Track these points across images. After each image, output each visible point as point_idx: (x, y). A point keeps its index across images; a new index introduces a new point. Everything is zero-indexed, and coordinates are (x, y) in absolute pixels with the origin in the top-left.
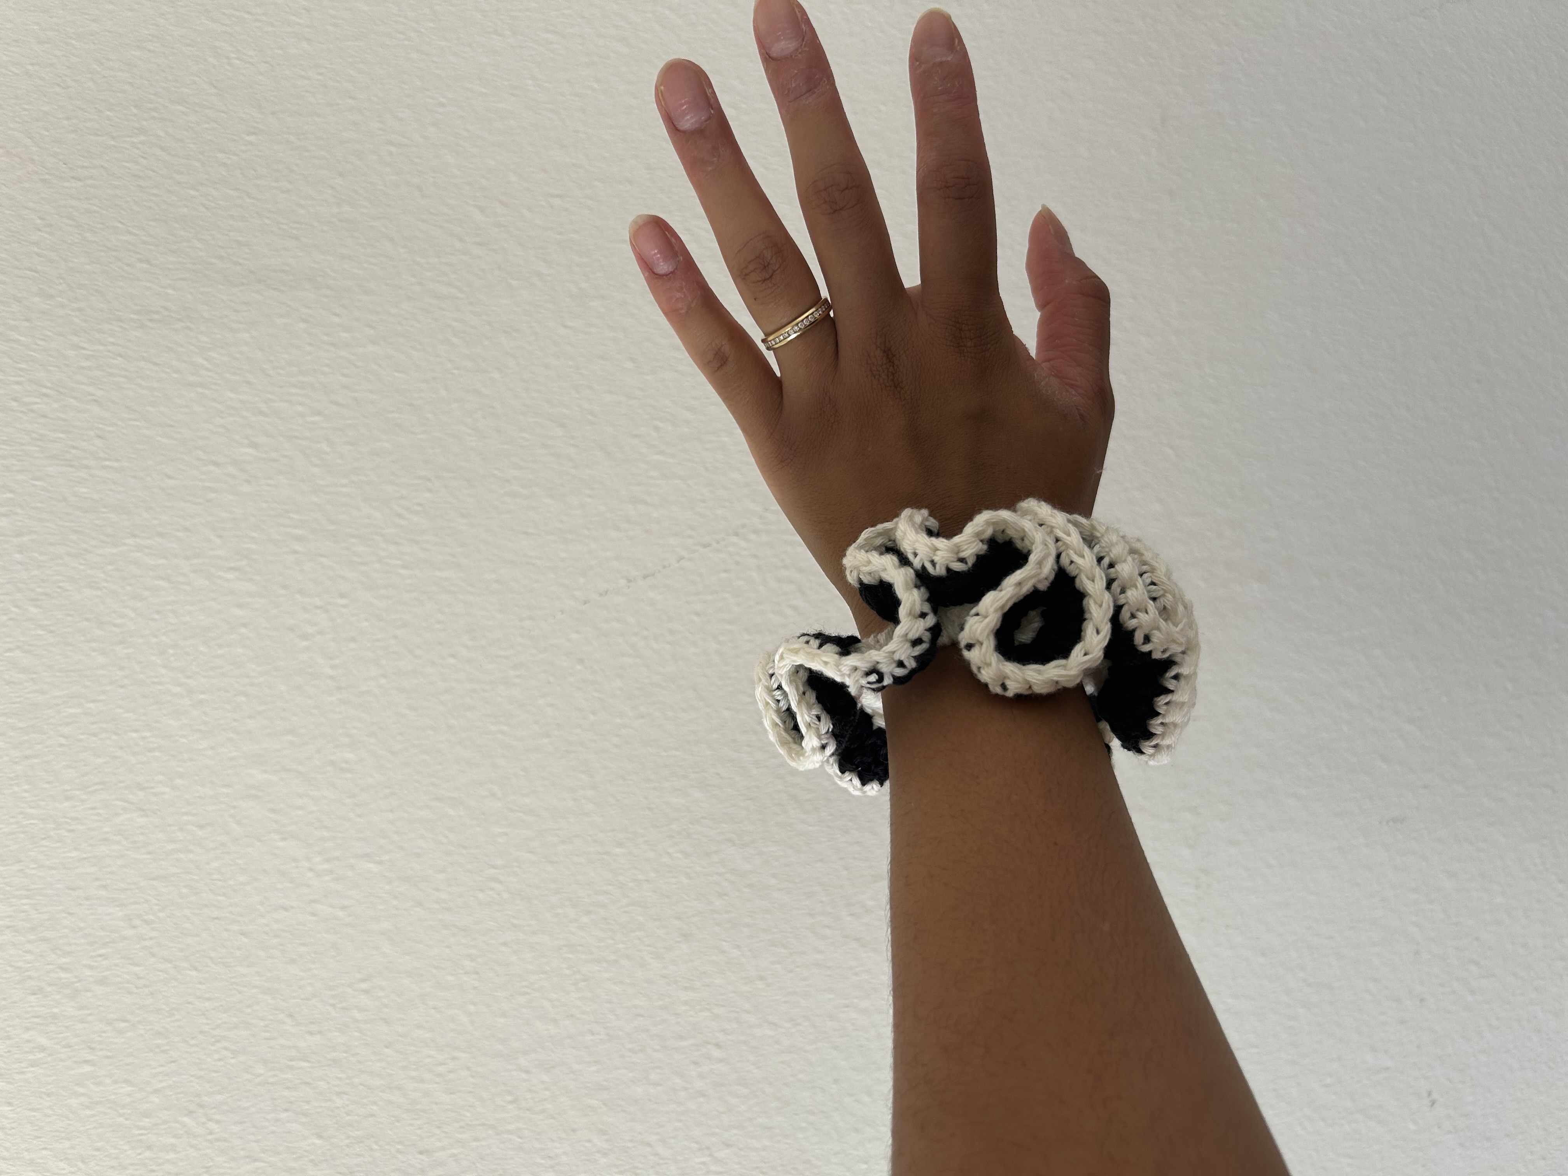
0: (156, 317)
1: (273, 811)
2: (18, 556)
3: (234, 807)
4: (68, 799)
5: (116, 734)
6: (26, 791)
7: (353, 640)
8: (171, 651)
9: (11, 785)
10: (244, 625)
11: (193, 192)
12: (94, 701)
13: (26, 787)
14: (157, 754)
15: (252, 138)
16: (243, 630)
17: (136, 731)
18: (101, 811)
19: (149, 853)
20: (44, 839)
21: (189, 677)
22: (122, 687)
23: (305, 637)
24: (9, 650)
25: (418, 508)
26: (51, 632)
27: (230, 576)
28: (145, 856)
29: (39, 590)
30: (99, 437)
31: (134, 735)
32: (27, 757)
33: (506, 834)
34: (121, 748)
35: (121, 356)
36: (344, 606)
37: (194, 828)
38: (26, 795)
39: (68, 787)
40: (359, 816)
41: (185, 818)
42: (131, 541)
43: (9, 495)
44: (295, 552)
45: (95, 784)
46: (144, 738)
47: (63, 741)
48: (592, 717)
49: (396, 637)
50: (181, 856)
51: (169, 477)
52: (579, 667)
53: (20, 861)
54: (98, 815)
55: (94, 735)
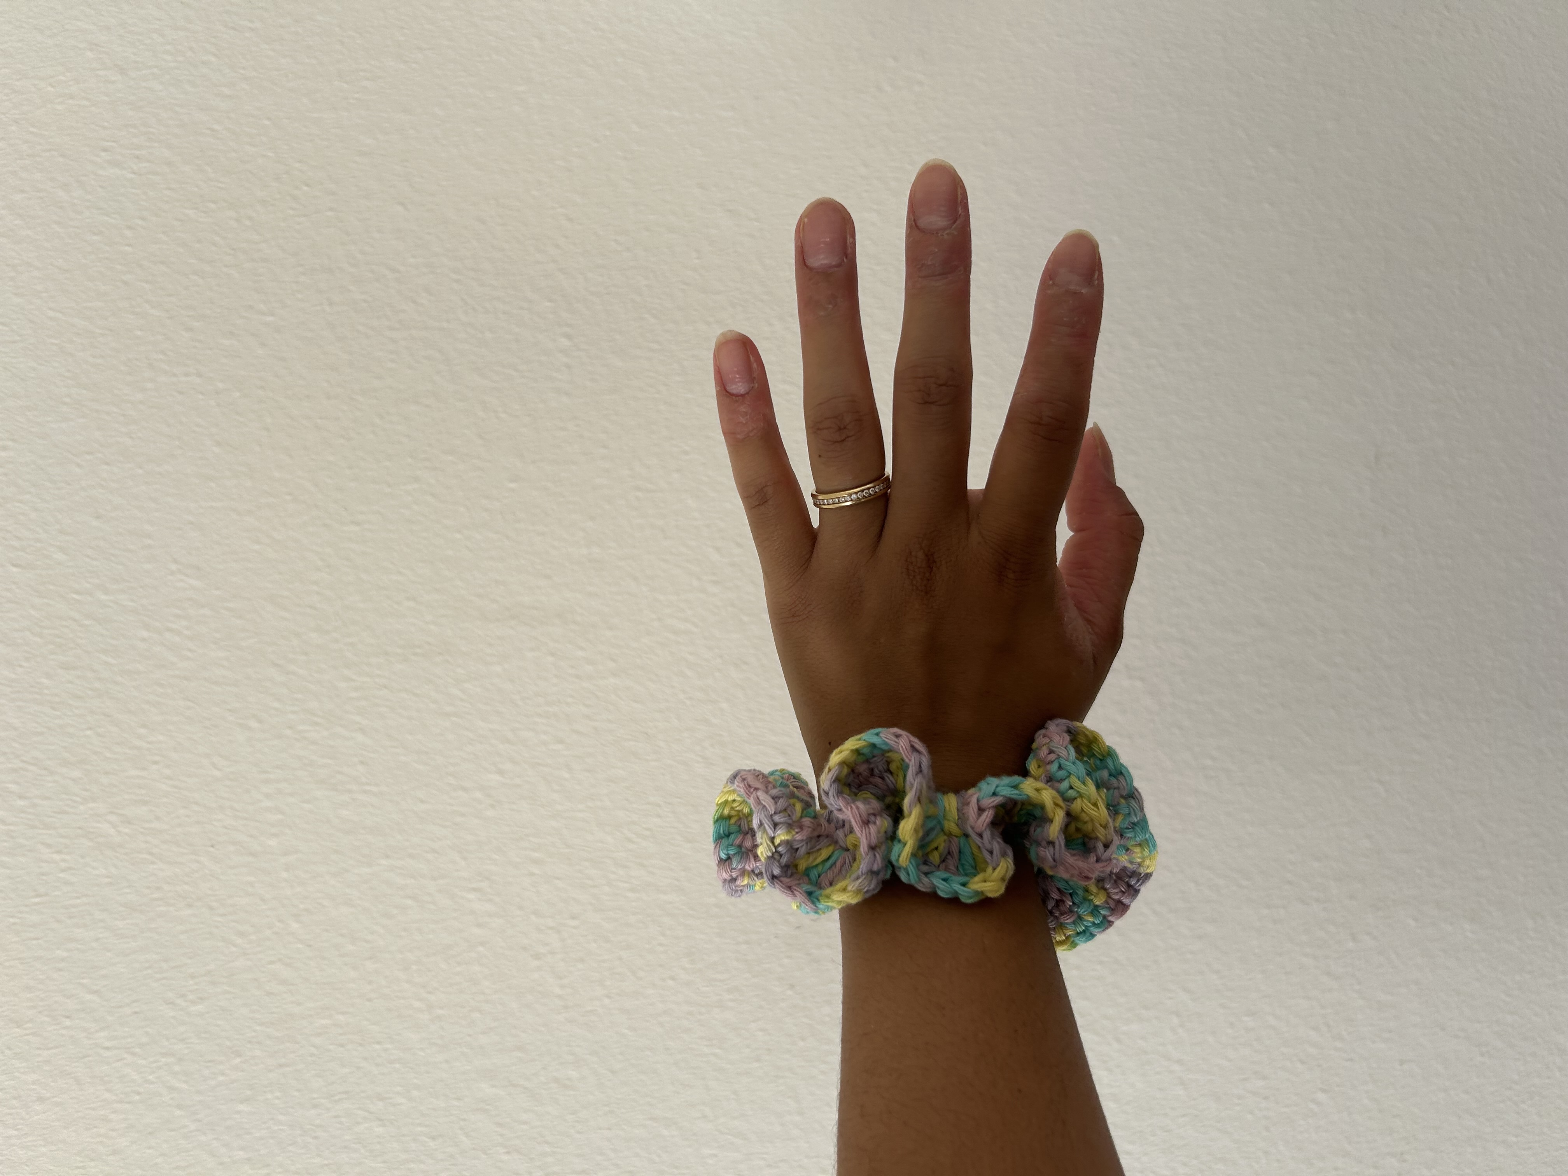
0: (418, 651)
1: (500, 1125)
2: (285, 875)
3: (465, 1120)
4: (315, 1106)
5: (361, 1045)
6: (278, 1098)
7: (582, 960)
8: (414, 967)
9: (265, 1092)
10: (482, 944)
11: (458, 536)
12: (343, 1013)
13: (278, 1094)
14: (397, 1066)
15: (513, 485)
16: (481, 949)
17: (379, 1043)
18: (343, 1120)
19: (384, 1162)
20: (290, 1145)
21: (430, 993)
22: (369, 1000)
23: (537, 957)
24: (272, 962)
25: (647, 833)
26: (310, 946)
27: (471, 896)
28: (381, 1165)
29: (302, 906)
30: (362, 763)
31: (377, 1047)
32: (281, 1066)
33: (715, 1156)
34: (365, 1059)
35: (385, 687)
36: (575, 928)
37: (427, 1140)
38: (277, 1101)
39: (315, 1096)
40: (579, 1133)
41: (420, 1129)
42: (384, 862)
43: (280, 817)
44: (532, 874)
45: (340, 1093)
46: (386, 1050)
47: (313, 1050)
48: (801, 1044)
49: (620, 959)
50: (412, 1165)
51: (423, 802)
52: (790, 992)
53: (268, 1165)
54: (341, 1123)
55: (342, 1045)
